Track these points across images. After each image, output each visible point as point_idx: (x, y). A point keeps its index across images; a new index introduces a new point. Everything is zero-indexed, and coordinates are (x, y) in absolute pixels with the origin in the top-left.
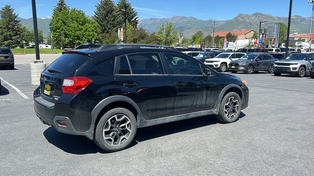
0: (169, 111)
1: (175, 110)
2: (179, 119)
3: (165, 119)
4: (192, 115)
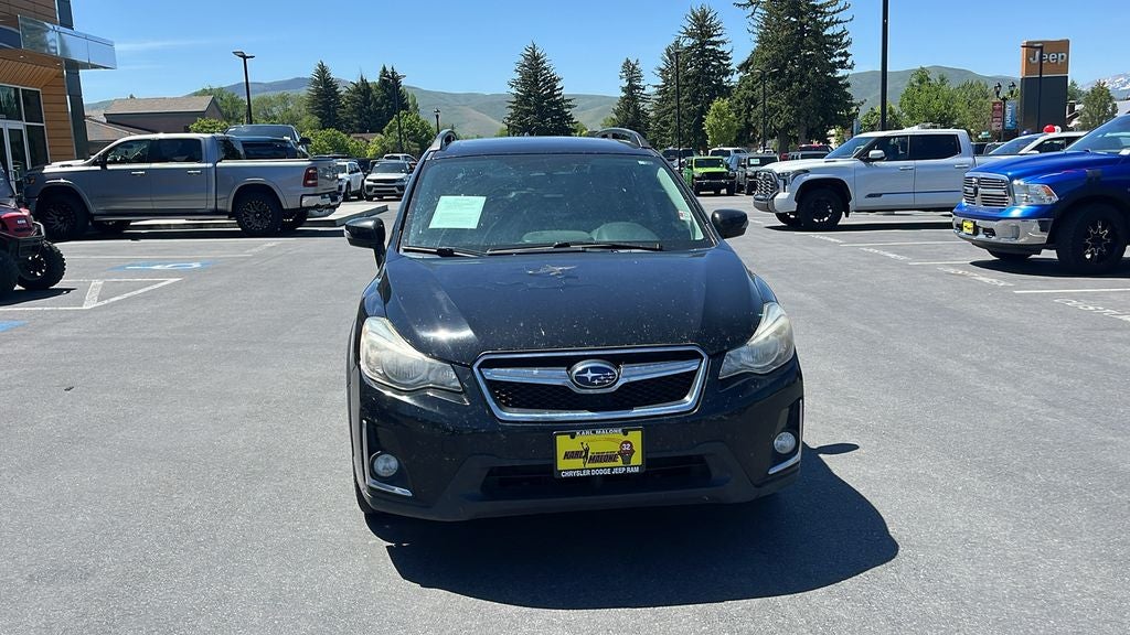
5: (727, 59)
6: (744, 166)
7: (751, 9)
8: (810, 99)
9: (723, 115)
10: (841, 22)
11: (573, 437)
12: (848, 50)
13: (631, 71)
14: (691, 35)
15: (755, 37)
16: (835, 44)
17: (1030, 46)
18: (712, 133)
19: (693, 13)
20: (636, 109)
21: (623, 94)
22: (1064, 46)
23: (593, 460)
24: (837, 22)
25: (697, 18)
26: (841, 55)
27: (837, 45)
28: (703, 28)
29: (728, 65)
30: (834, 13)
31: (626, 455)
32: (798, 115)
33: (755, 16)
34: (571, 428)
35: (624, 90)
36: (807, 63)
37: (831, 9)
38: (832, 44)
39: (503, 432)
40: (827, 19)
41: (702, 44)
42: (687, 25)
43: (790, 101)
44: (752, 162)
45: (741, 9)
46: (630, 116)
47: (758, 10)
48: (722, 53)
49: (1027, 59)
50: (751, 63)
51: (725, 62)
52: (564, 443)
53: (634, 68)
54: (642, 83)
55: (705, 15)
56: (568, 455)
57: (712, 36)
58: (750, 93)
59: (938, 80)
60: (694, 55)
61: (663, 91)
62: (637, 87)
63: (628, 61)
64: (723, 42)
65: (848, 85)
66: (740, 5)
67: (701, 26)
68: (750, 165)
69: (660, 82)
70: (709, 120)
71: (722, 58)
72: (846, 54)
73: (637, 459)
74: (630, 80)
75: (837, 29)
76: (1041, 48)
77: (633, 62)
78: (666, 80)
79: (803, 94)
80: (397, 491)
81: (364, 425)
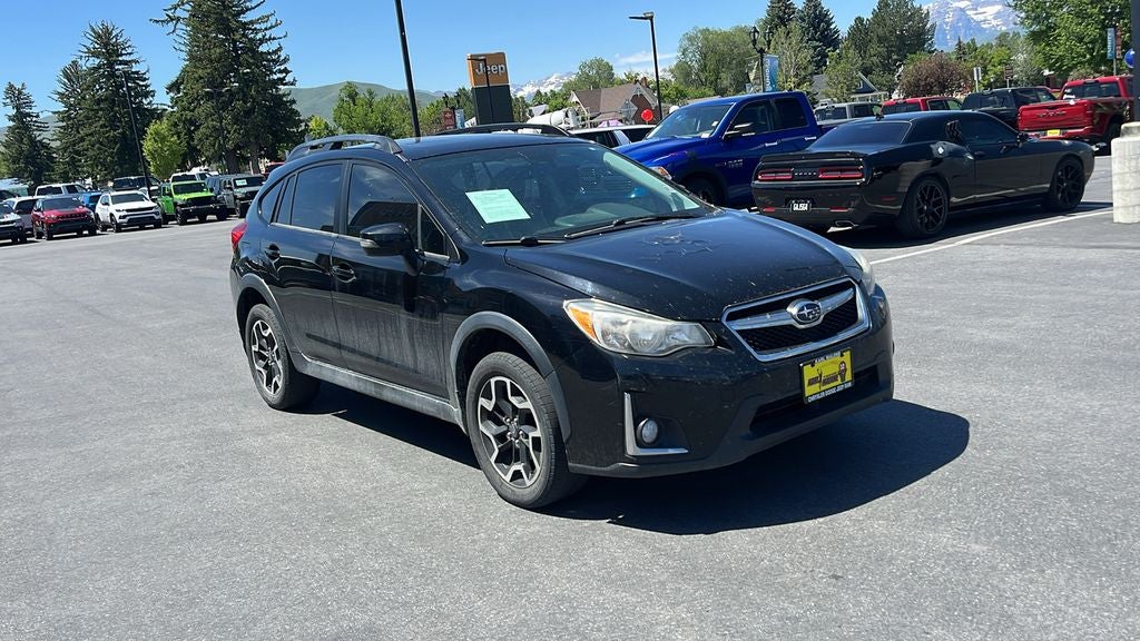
0: (332, 352)
1: (345, 355)
5: (145, 79)
6: (231, 189)
7: (171, 25)
8: (257, 118)
9: (163, 139)
10: (274, 39)
11: (813, 366)
12: (287, 66)
13: (17, 96)
14: (95, 54)
15: (184, 55)
16: (274, 60)
17: (474, 59)
18: (154, 158)
19: (93, 30)
20: (33, 141)
21: (11, 124)
22: (500, 58)
23: (825, 383)
24: (270, 39)
25: (99, 36)
26: (281, 71)
27: (276, 62)
28: (108, 47)
29: (147, 86)
30: (266, 29)
31: (842, 373)
32: (247, 134)
33: (177, 31)
34: (810, 358)
35: (10, 119)
36: (247, 82)
37: (263, 26)
38: (268, 61)
39: (768, 372)
40: (259, 36)
41: (111, 65)
42: (88, 43)
43: (236, 120)
44: (239, 183)
45: (159, 25)
46: (25, 147)
47: (179, 26)
48: (137, 73)
49: (474, 70)
50: (182, 83)
51: (141, 83)
52: (809, 372)
53: (20, 93)
54: (34, 110)
55: (108, 32)
56: (812, 382)
57: (122, 55)
58: (189, 114)
59: (367, 94)
60: (103, 76)
61: (65, 117)
62: (29, 115)
63: (11, 86)
64: (136, 62)
65: (294, 102)
66: (157, 22)
67: (106, 45)
68: (237, 187)
69: (61, 107)
70: (148, 145)
71: (138, 79)
72: (286, 71)
73: (848, 376)
74: (18, 107)
75: (273, 46)
76: (485, 60)
77: (19, 86)
78: (70, 106)
79: (248, 113)
80: (671, 451)
81: (627, 397)
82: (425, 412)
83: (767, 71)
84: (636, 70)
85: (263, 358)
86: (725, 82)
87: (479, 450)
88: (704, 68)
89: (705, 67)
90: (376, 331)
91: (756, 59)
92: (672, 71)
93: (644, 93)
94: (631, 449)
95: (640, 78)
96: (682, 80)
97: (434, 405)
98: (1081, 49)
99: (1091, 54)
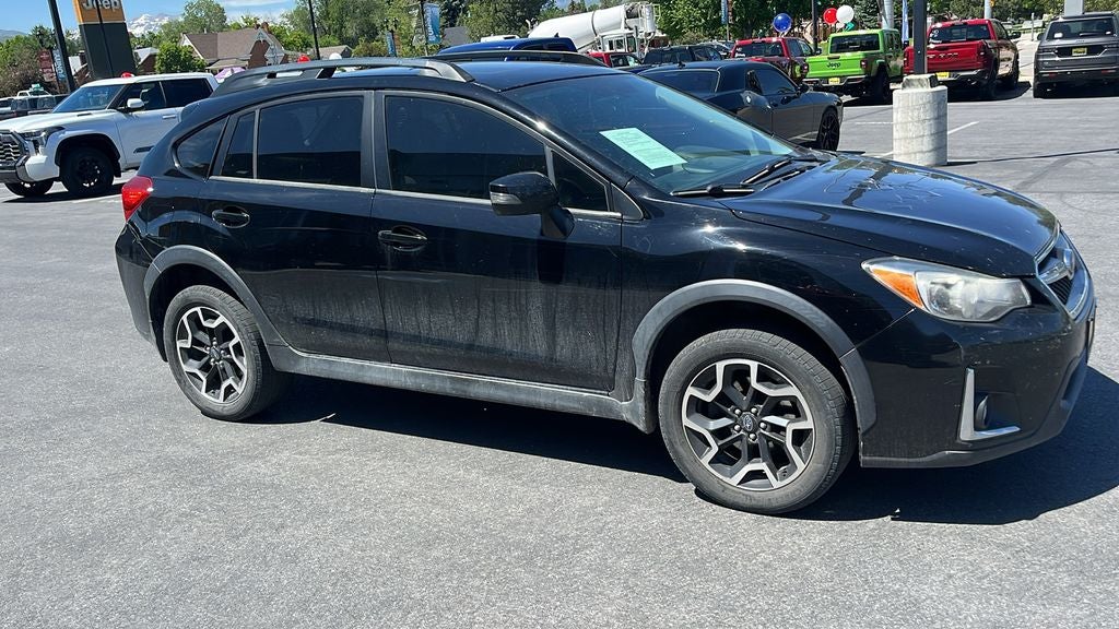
0: (367, 342)
1: (394, 345)
2: (423, 385)
3: (362, 366)
4: (488, 387)
49: (81, 5)
80: (1005, 431)
81: (971, 374)
82: (558, 408)
83: (429, 20)
84: (253, 15)
85: (200, 355)
86: (350, 32)
87: (680, 449)
88: (326, 15)
89: (328, 14)
90: (472, 313)
91: (417, 7)
92: (290, 18)
93: (268, 39)
94: (967, 432)
95: (260, 22)
96: (302, 27)
97: (579, 399)
98: (697, 13)
99: (705, 19)
